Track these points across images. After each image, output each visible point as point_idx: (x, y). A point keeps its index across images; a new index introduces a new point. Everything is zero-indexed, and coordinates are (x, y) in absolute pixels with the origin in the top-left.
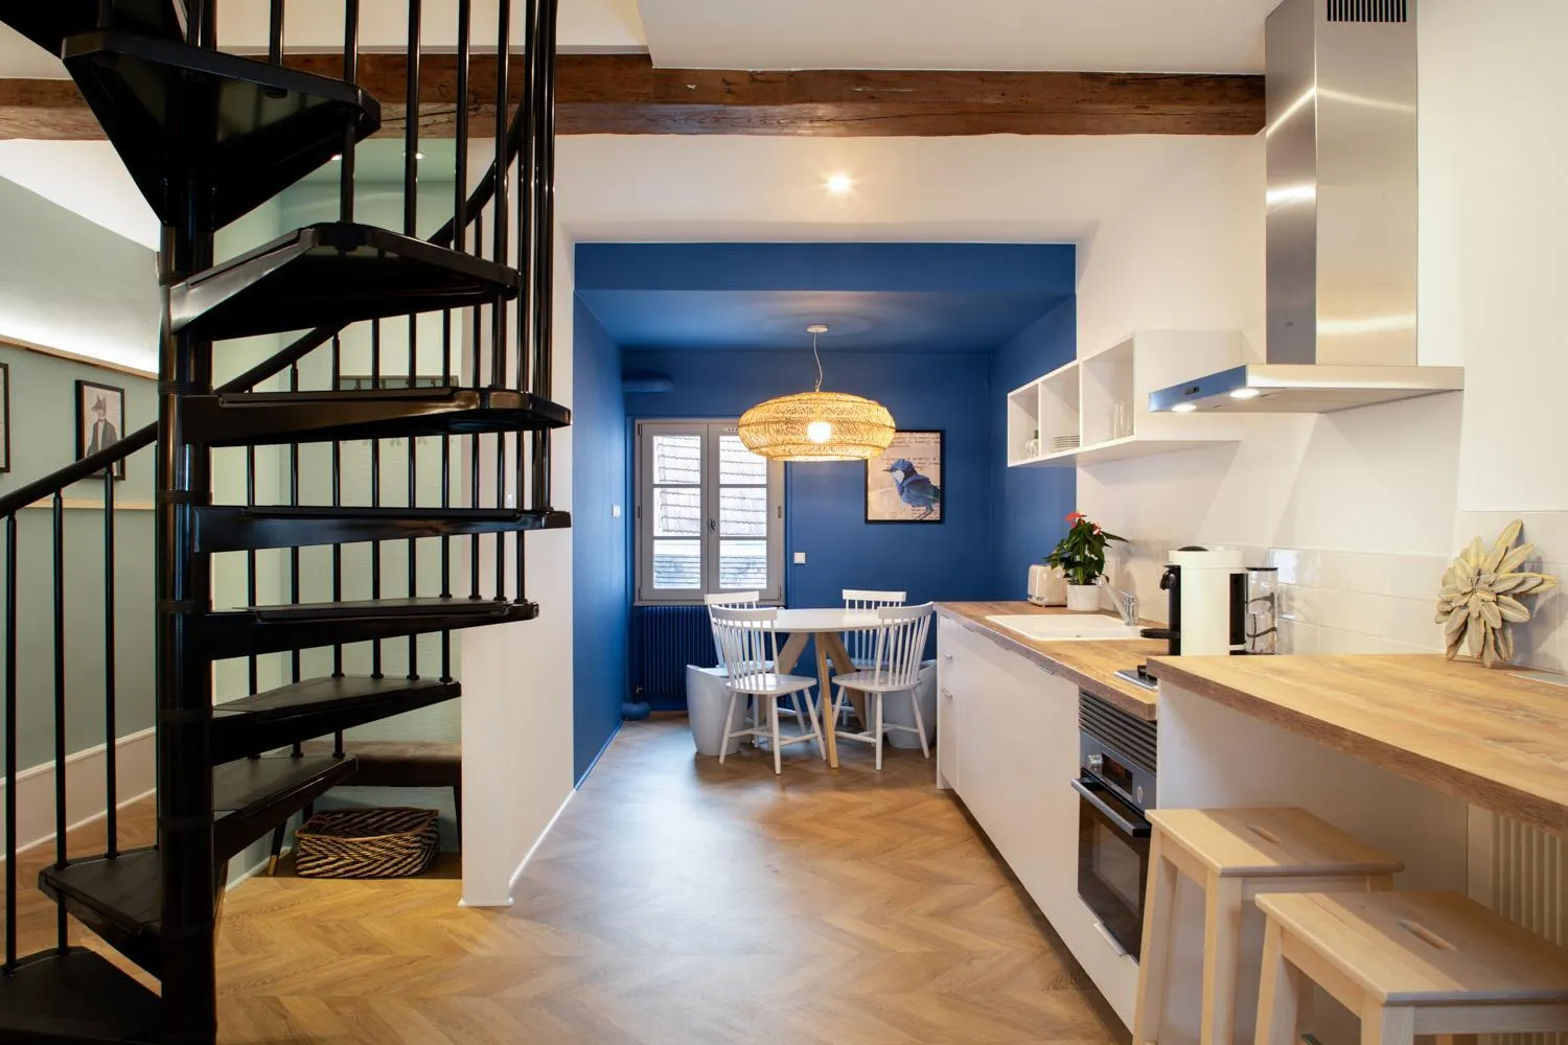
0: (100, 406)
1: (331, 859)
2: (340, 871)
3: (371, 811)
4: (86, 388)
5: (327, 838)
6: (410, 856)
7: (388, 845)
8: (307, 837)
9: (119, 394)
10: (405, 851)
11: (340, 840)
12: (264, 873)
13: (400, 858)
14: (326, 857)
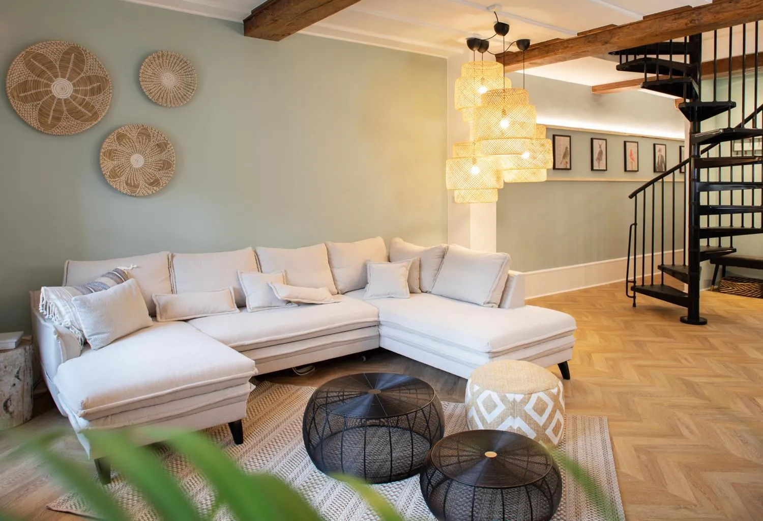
0: (660, 151)
1: (730, 288)
2: (733, 292)
3: (745, 278)
4: (656, 145)
5: (730, 282)
6: (757, 291)
7: (750, 287)
8: (723, 281)
9: (664, 146)
10: (755, 289)
11: (734, 283)
12: (709, 290)
13: (753, 291)
14: (729, 287)
